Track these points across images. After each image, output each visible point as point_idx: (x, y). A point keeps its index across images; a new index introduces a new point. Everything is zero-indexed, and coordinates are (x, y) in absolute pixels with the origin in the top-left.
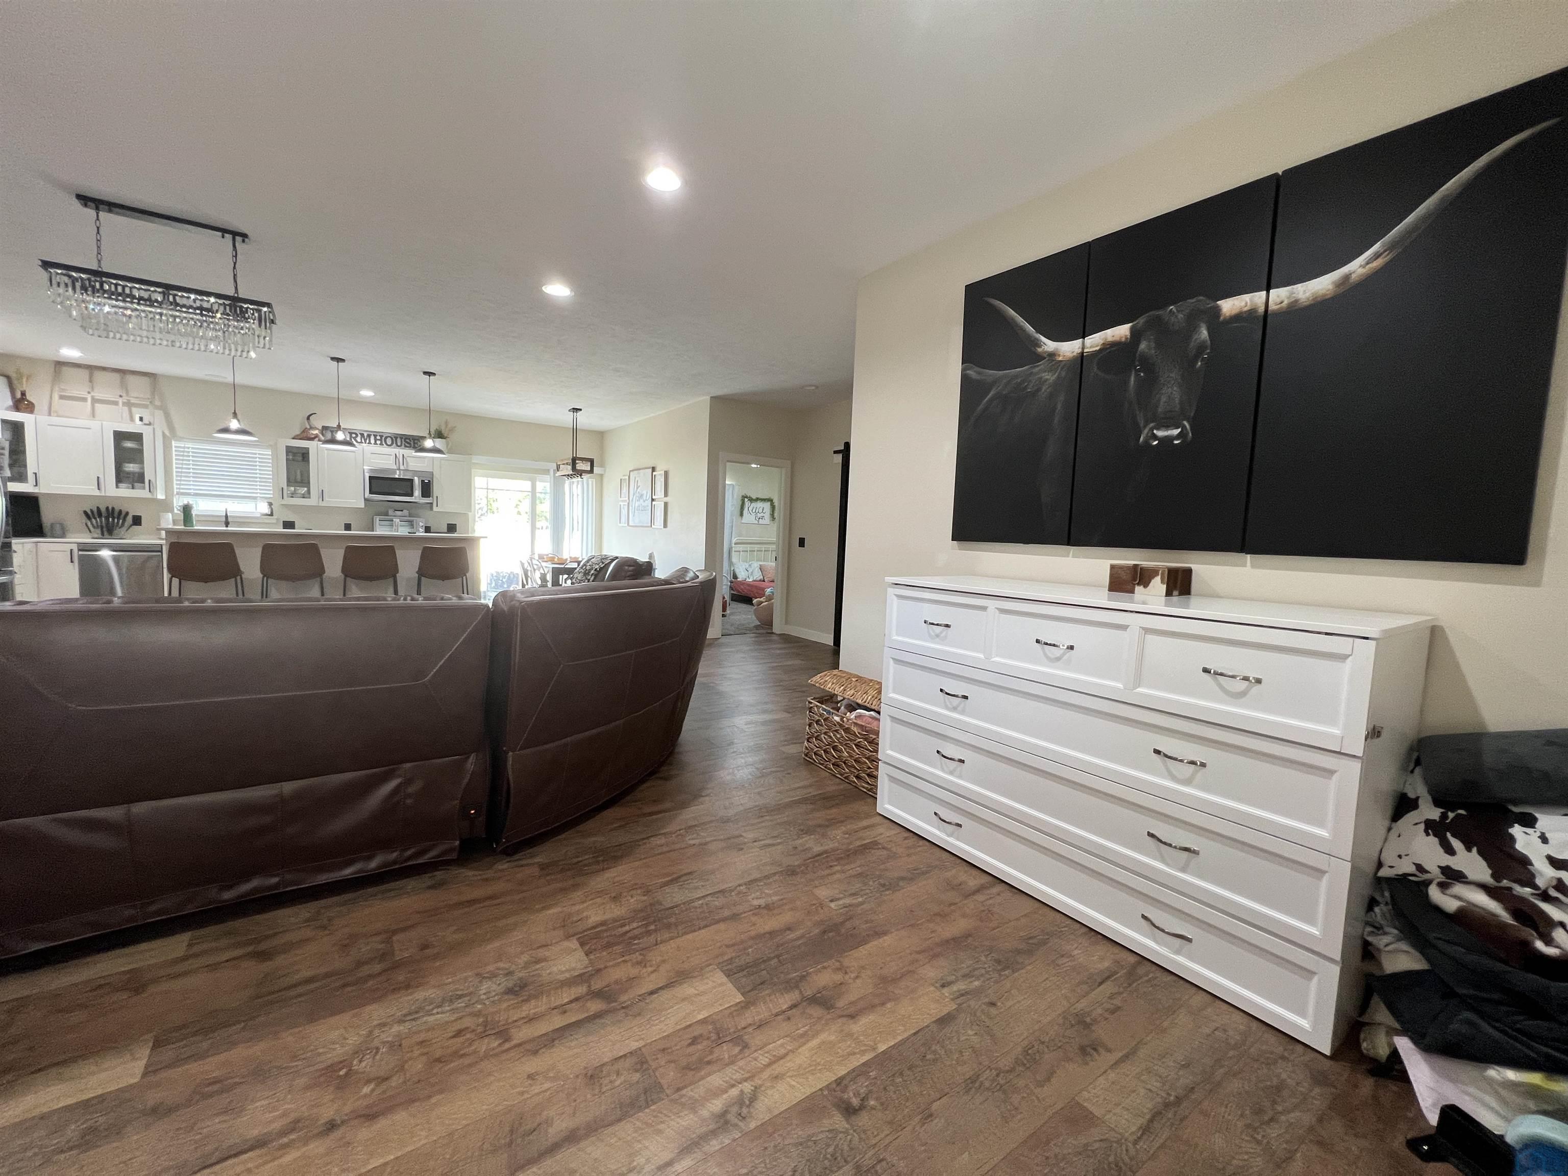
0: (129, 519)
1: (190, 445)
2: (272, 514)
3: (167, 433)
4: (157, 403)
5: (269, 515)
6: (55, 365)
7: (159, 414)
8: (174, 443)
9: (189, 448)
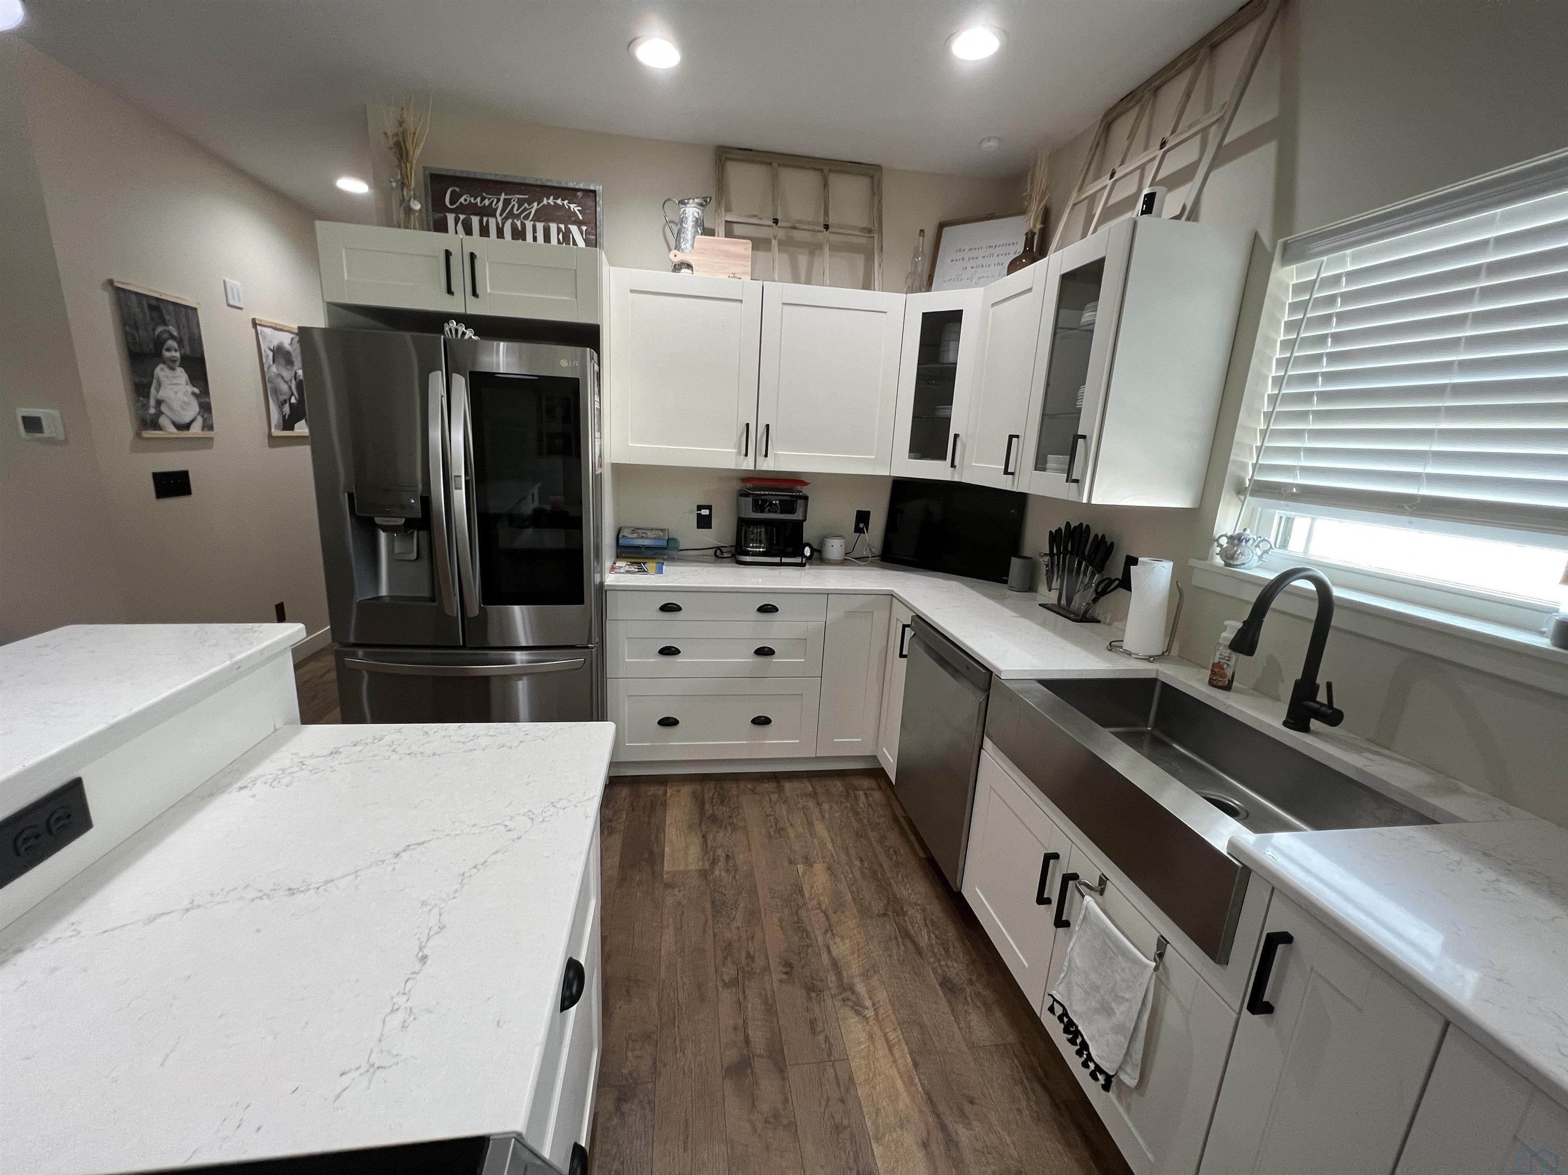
3: (1266, 237)
8: (1280, 279)
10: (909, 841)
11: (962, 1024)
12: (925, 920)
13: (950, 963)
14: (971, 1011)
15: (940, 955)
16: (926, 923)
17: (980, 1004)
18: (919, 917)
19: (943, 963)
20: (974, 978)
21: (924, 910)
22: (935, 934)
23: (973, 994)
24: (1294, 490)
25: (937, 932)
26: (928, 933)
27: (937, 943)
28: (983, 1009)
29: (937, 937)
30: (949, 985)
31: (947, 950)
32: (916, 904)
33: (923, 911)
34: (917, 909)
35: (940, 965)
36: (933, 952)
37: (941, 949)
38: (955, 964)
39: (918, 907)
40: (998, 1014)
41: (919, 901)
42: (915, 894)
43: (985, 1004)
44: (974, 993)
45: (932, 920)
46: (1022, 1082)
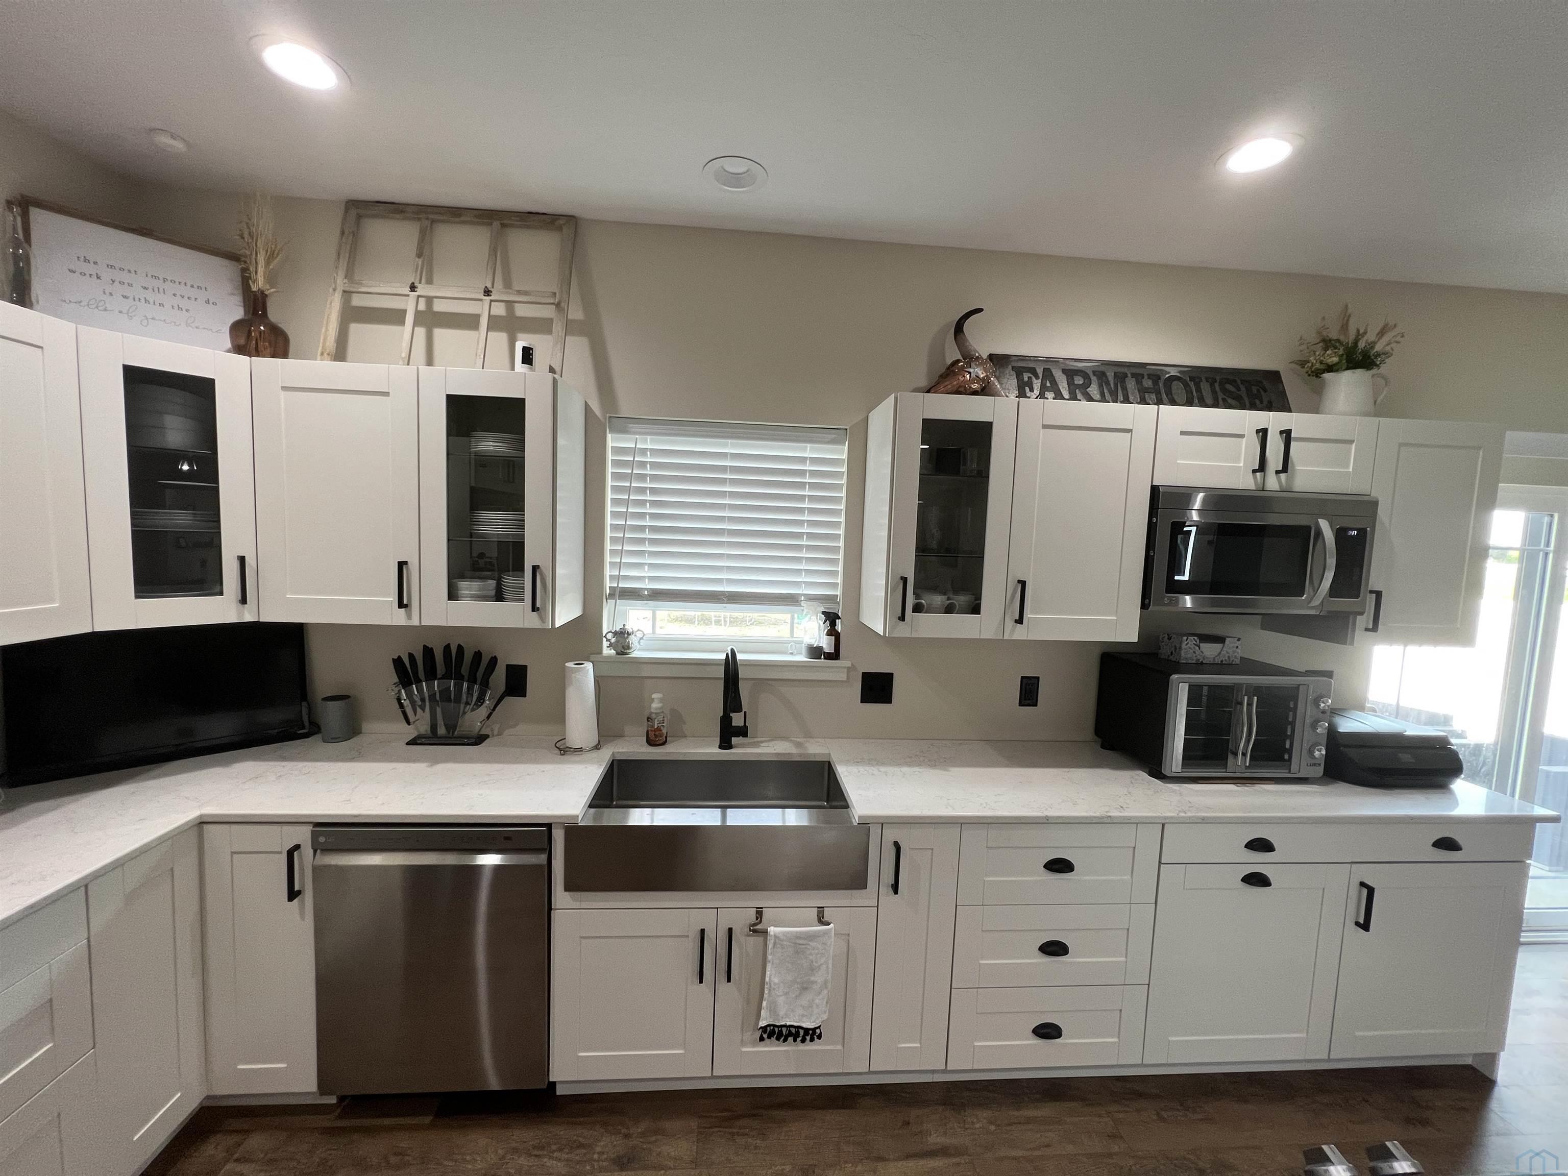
0: (499, 677)
1: (649, 443)
2: (835, 655)
3: (595, 407)
4: (576, 313)
5: (829, 656)
6: (347, 210)
7: (578, 346)
8: (612, 441)
9: (643, 452)
10: (390, 1129)
11: (671, 1164)
12: (531, 1155)
13: (598, 1149)
14: (660, 1149)
15: (585, 1154)
16: (536, 1156)
17: (654, 1138)
18: (523, 1161)
19: (596, 1156)
20: (624, 1131)
21: (515, 1151)
22: (554, 1151)
23: (641, 1140)
24: (646, 593)
25: (554, 1147)
26: (551, 1158)
27: (568, 1153)
28: (659, 1137)
29: (560, 1150)
30: (625, 1160)
31: (581, 1146)
32: (503, 1157)
33: (517, 1152)
34: (510, 1159)
35: (598, 1161)
36: (578, 1162)
37: (578, 1151)
38: (602, 1143)
39: (509, 1156)
40: (668, 1125)
41: (500, 1152)
42: (487, 1153)
43: (656, 1132)
44: (641, 1138)
45: (534, 1147)
46: (733, 1134)
